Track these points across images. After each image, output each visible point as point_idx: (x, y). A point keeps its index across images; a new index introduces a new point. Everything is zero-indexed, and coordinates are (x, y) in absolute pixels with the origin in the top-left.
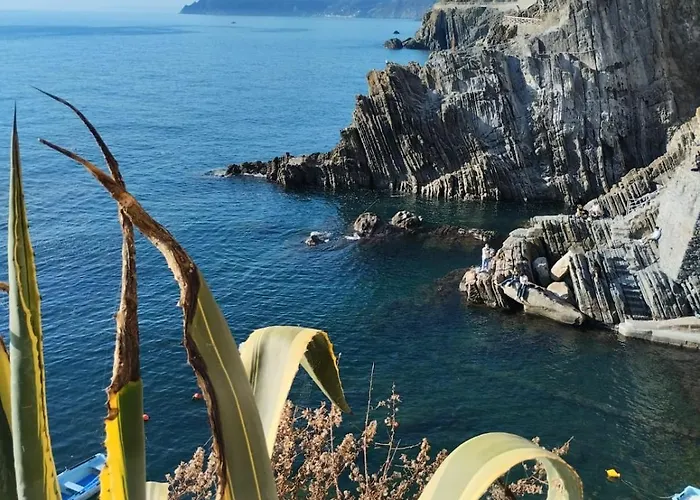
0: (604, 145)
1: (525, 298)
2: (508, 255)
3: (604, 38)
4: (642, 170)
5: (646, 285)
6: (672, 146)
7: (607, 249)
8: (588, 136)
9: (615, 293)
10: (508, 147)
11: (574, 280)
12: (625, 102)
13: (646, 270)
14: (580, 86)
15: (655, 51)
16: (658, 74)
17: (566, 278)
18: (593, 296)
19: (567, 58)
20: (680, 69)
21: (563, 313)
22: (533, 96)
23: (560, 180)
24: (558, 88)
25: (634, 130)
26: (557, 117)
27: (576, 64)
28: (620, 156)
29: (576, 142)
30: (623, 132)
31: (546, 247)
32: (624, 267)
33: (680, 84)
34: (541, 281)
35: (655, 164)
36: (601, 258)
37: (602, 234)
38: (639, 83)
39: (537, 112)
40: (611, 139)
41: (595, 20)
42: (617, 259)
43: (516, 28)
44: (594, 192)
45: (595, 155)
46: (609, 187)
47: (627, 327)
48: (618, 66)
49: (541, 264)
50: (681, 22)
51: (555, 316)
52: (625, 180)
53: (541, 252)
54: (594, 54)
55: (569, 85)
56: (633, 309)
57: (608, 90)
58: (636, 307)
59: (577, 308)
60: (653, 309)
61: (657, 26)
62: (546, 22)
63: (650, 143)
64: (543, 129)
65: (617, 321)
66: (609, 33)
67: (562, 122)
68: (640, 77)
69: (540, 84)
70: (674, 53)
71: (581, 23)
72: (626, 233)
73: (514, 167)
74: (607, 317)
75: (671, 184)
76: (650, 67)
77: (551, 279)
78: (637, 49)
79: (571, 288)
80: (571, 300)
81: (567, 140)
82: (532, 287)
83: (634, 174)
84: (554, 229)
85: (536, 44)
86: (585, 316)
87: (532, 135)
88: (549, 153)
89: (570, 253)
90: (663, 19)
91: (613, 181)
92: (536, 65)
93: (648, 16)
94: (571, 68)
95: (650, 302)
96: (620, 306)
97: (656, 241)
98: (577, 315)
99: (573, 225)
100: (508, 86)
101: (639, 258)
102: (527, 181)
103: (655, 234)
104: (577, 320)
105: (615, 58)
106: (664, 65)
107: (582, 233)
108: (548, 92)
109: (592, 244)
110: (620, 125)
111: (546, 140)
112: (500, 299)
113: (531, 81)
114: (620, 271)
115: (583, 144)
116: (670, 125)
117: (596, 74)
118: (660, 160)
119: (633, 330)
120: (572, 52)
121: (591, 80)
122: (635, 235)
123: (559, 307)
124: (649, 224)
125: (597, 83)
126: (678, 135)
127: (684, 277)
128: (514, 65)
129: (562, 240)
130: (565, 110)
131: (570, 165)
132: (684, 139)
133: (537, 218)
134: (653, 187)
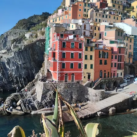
0: (24, 78)
1: (12, 111)
2: (7, 103)
3: (21, 58)
4: (31, 82)
5: (35, 104)
6: (36, 77)
7: (27, 98)
8: (20, 77)
9: (30, 106)
10: (4, 80)
11: (22, 105)
12: (26, 70)
13: (35, 101)
14: (18, 67)
15: (31, 61)
16: (32, 65)
17: (20, 105)
18: (26, 108)
19: (14, 62)
20: (35, 64)
21: (20, 113)
22: (8, 69)
23: (15, 86)
24: (13, 68)
25: (29, 75)
26: (14, 73)
27: (17, 63)
28: (27, 80)
29: (18, 78)
30: (27, 75)
31: (15, 100)
32: (31, 101)
33: (36, 66)
34: (15, 107)
35: (33, 81)
36: (26, 100)
37: (26, 95)
38: (29, 66)
39: (9, 73)
40: (25, 77)
41: (19, 55)
42: (29, 100)
43: (2, 56)
44: (23, 87)
45: (22, 80)
46: (25, 86)
47: (33, 113)
48: (24, 63)
49: (14, 103)
50: (34, 56)
51: (18, 114)
52: (28, 84)
53: (14, 101)
54: (20, 61)
55: (15, 67)
56: (34, 109)
57: (23, 68)
58: (34, 108)
59: (23, 111)
60: (37, 108)
61: (30, 56)
62: (9, 55)
63: (32, 77)
64: (11, 76)
65: (31, 112)
66: (22, 57)
67: (15, 74)
68: (28, 65)
69: (10, 67)
70: (34, 61)
71: (16, 56)
72: (30, 94)
73: (6, 84)
74: (29, 112)
75: (37, 84)
76: (30, 63)
77: (17, 106)
78: (27, 60)
79: (21, 107)
80: (21, 110)
81: (16, 78)
82: (13, 108)
83: (30, 83)
84: (16, 96)
85: (8, 59)
86: (25, 112)
87: (9, 77)
88: (13, 81)
89: (20, 100)
90: (31, 55)
91: (26, 85)
92: (8, 63)
93: (29, 55)
94: (15, 64)
95: (36, 107)
96: (31, 109)
97: (36, 95)
98: (23, 112)
99: (20, 94)
100: (3, 68)
101: (33, 99)
102: (9, 87)
103: (36, 94)
104: (23, 114)
105: (24, 62)
106: (32, 63)
107: (22, 96)
108: (11, 69)
109: (24, 97)
110: (26, 74)
111: (12, 78)
112: (6, 113)
113: (7, 67)
114: (30, 102)
115: (19, 78)
116: (35, 74)
117: (21, 65)
118: (34, 80)
119: (34, 113)
120: (15, 61)
121: (20, 66)
122: (32, 94)
123: (19, 112)
124: (34, 92)
125: (21, 67)
126: (37, 75)
127: (42, 101)
128: (3, 63)
129: (18, 98)
130: (15, 72)
131: (17, 82)
132: (38, 76)
133: (12, 94)
134: (34, 85)
